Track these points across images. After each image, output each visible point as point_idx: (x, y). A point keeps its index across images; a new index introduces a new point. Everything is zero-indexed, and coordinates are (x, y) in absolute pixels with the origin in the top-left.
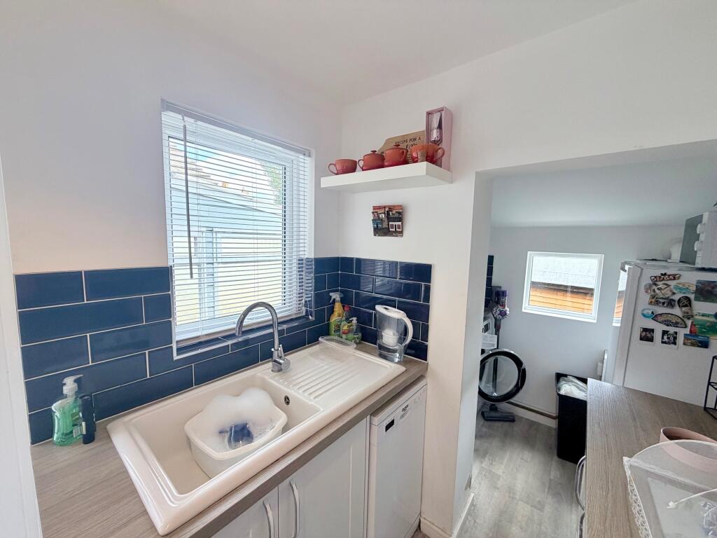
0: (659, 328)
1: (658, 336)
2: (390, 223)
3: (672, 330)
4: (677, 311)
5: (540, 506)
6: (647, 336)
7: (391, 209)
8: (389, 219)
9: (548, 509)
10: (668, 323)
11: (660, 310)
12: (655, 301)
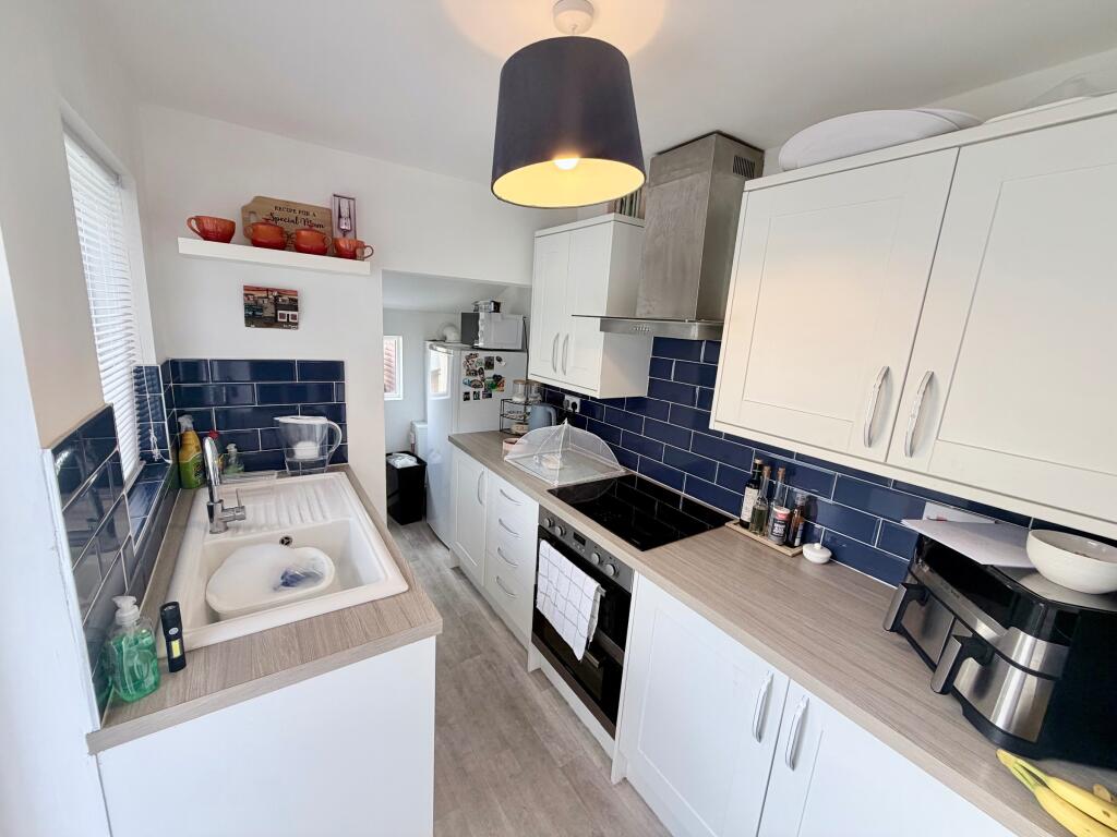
0: (471, 390)
1: (471, 395)
2: (279, 312)
3: (477, 390)
4: (478, 378)
5: (416, 558)
6: (467, 398)
7: (281, 293)
8: (277, 306)
9: (421, 556)
10: (475, 386)
11: (471, 378)
12: (470, 373)
